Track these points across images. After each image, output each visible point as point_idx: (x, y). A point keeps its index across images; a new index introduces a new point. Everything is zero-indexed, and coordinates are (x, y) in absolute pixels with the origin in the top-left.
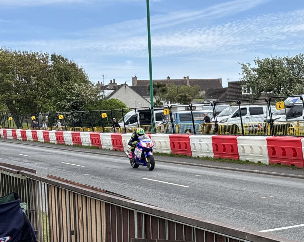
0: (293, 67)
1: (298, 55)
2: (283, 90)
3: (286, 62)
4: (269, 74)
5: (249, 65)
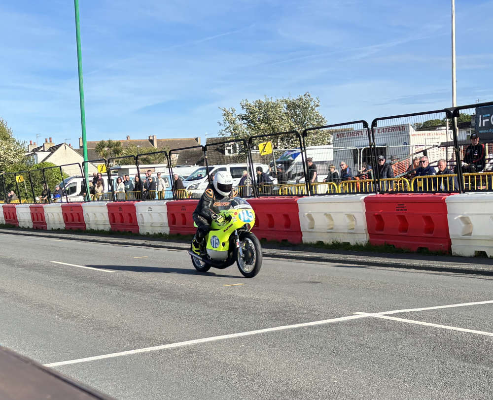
0: (295, 112)
1: (303, 95)
2: (280, 145)
3: (285, 105)
4: (262, 123)
5: (234, 110)
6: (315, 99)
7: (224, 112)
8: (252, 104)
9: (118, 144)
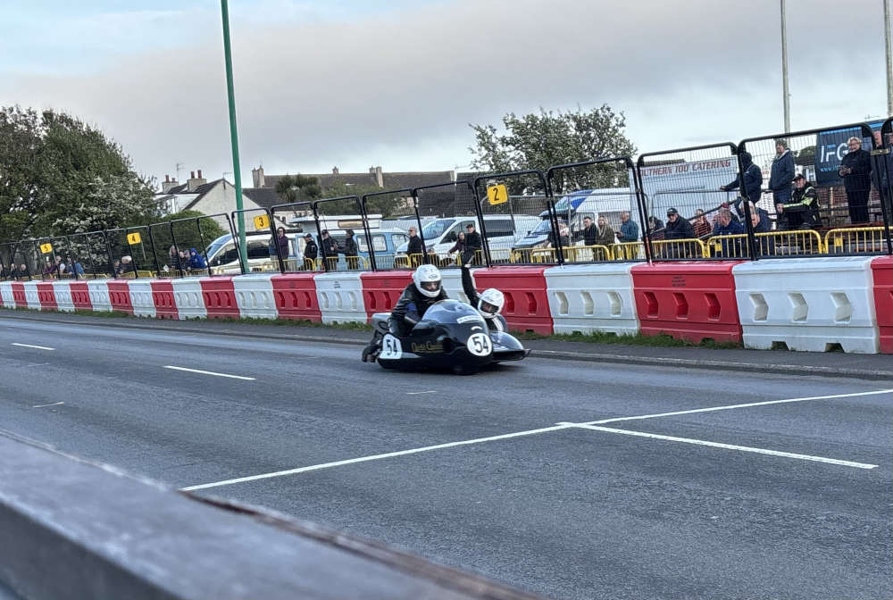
0: (589, 135)
1: (599, 108)
3: (574, 124)
5: (494, 131)
6: (617, 115)
7: (478, 133)
8: (523, 121)
9: (313, 180)
